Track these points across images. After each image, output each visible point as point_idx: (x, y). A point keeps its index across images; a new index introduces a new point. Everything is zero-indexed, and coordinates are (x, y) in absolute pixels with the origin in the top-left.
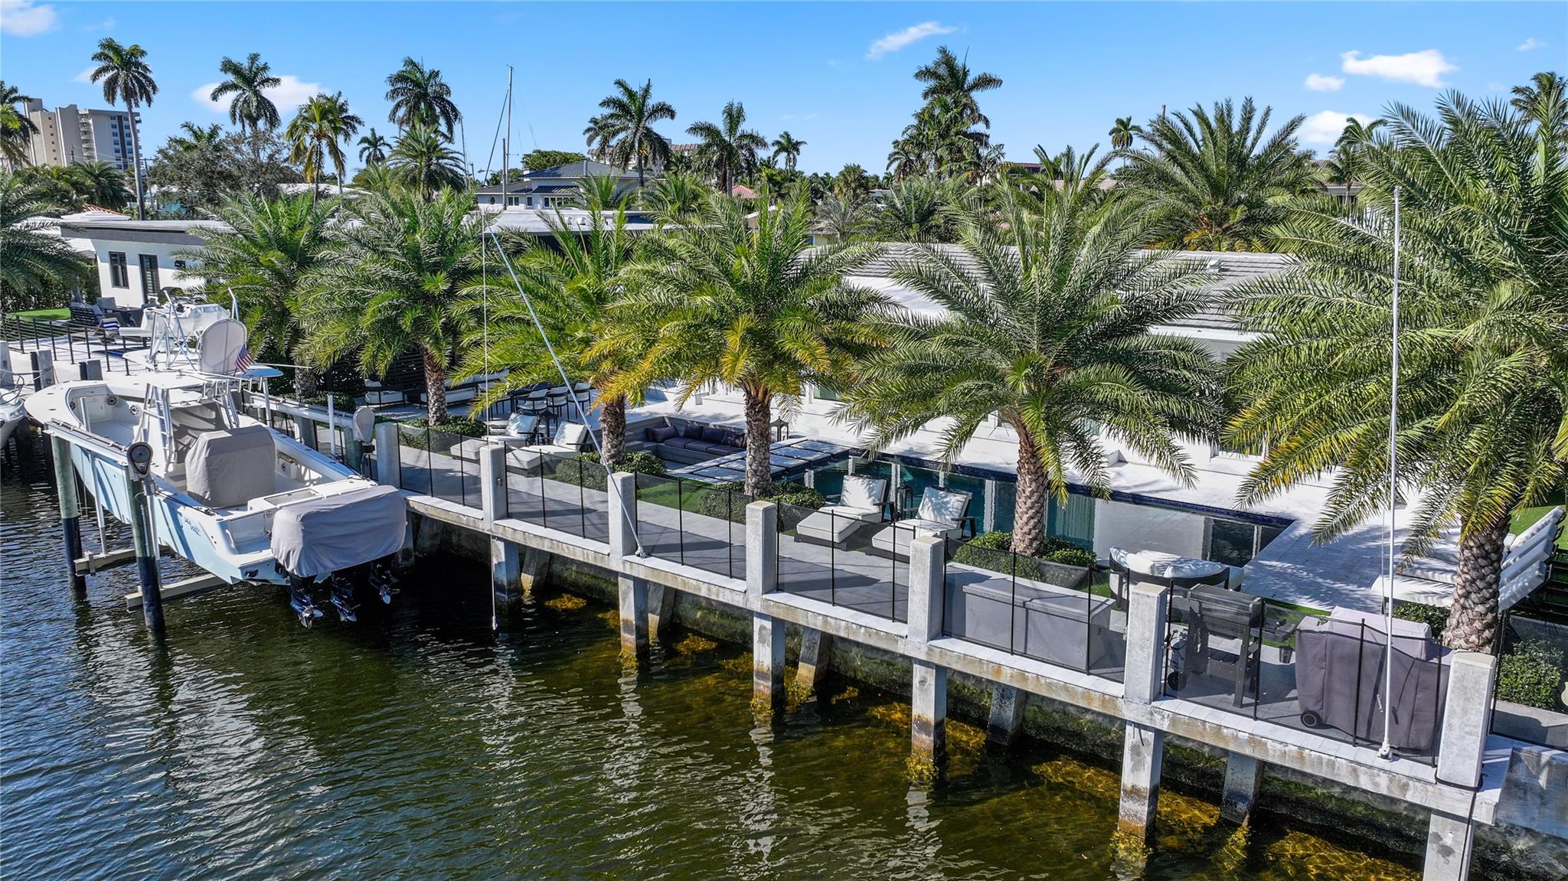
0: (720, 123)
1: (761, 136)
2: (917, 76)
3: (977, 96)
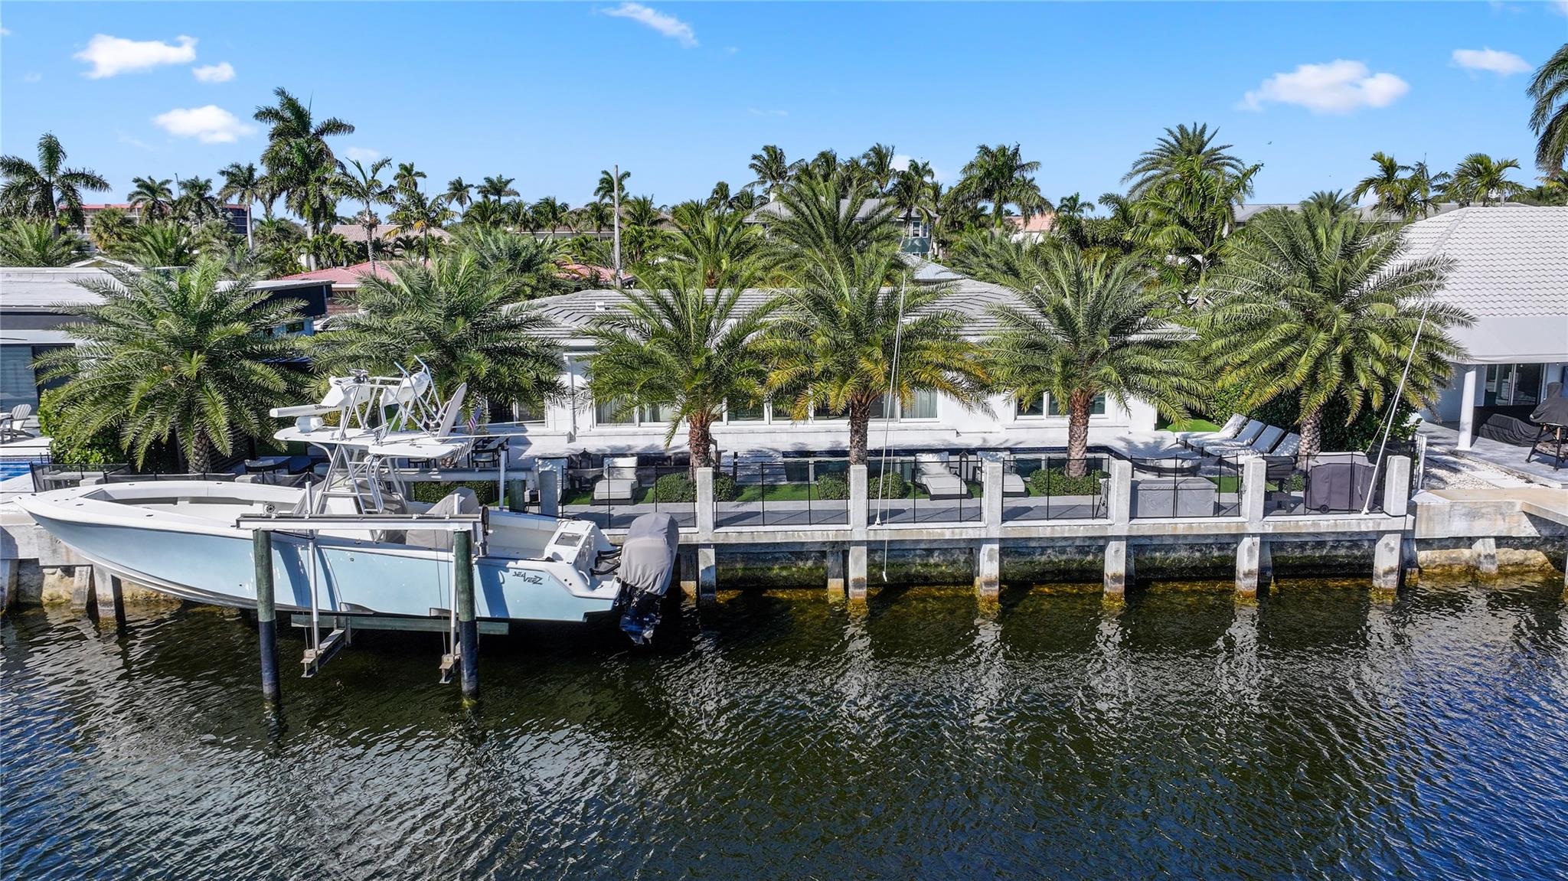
0: (35, 159)
1: (97, 174)
2: (257, 116)
3: (328, 139)
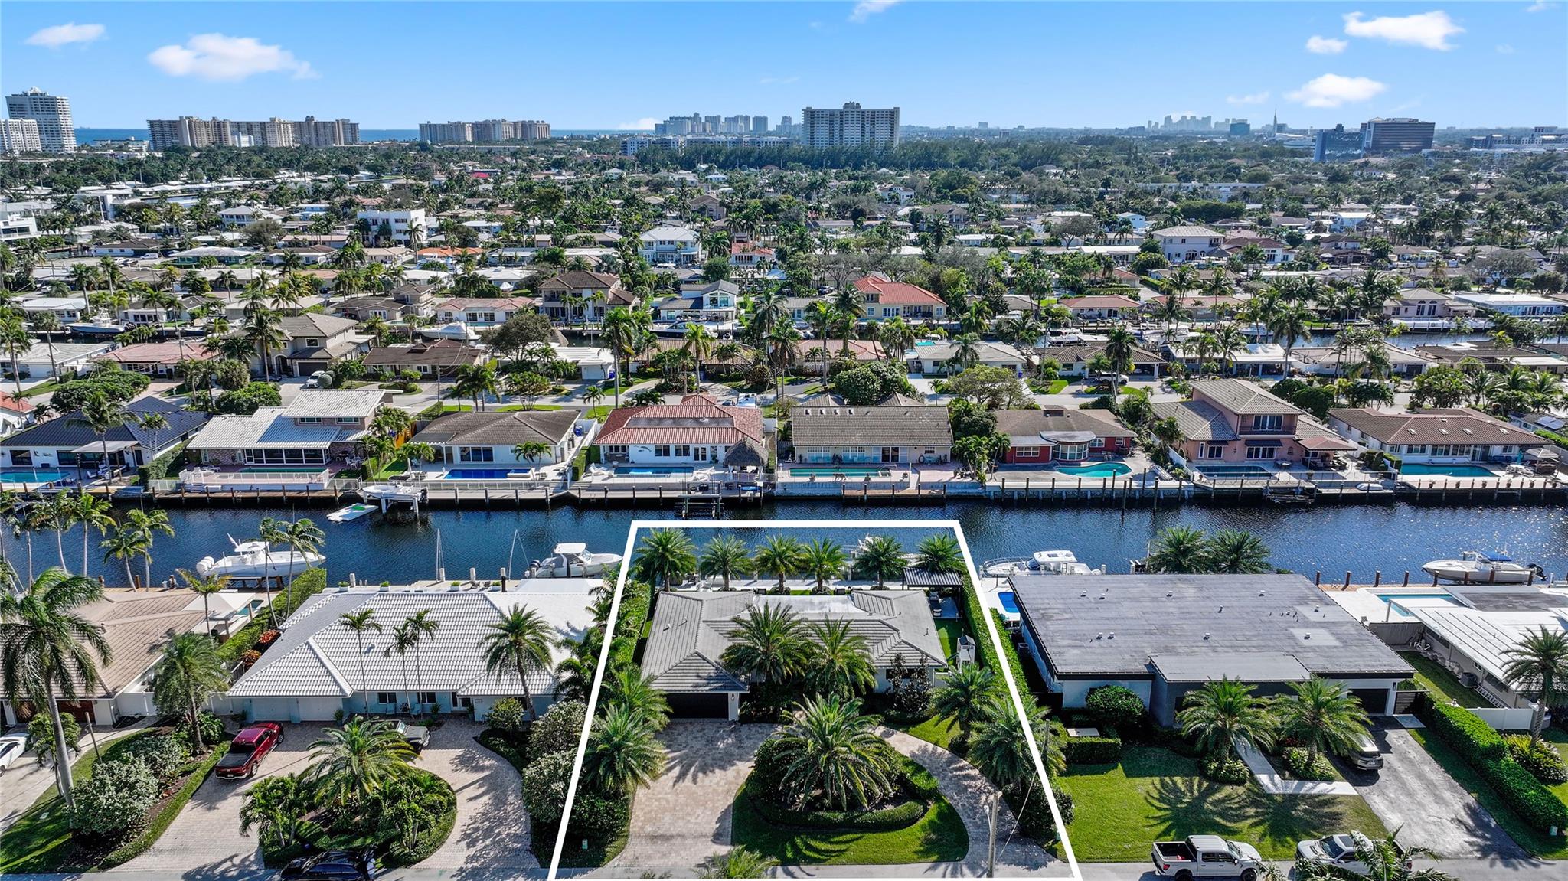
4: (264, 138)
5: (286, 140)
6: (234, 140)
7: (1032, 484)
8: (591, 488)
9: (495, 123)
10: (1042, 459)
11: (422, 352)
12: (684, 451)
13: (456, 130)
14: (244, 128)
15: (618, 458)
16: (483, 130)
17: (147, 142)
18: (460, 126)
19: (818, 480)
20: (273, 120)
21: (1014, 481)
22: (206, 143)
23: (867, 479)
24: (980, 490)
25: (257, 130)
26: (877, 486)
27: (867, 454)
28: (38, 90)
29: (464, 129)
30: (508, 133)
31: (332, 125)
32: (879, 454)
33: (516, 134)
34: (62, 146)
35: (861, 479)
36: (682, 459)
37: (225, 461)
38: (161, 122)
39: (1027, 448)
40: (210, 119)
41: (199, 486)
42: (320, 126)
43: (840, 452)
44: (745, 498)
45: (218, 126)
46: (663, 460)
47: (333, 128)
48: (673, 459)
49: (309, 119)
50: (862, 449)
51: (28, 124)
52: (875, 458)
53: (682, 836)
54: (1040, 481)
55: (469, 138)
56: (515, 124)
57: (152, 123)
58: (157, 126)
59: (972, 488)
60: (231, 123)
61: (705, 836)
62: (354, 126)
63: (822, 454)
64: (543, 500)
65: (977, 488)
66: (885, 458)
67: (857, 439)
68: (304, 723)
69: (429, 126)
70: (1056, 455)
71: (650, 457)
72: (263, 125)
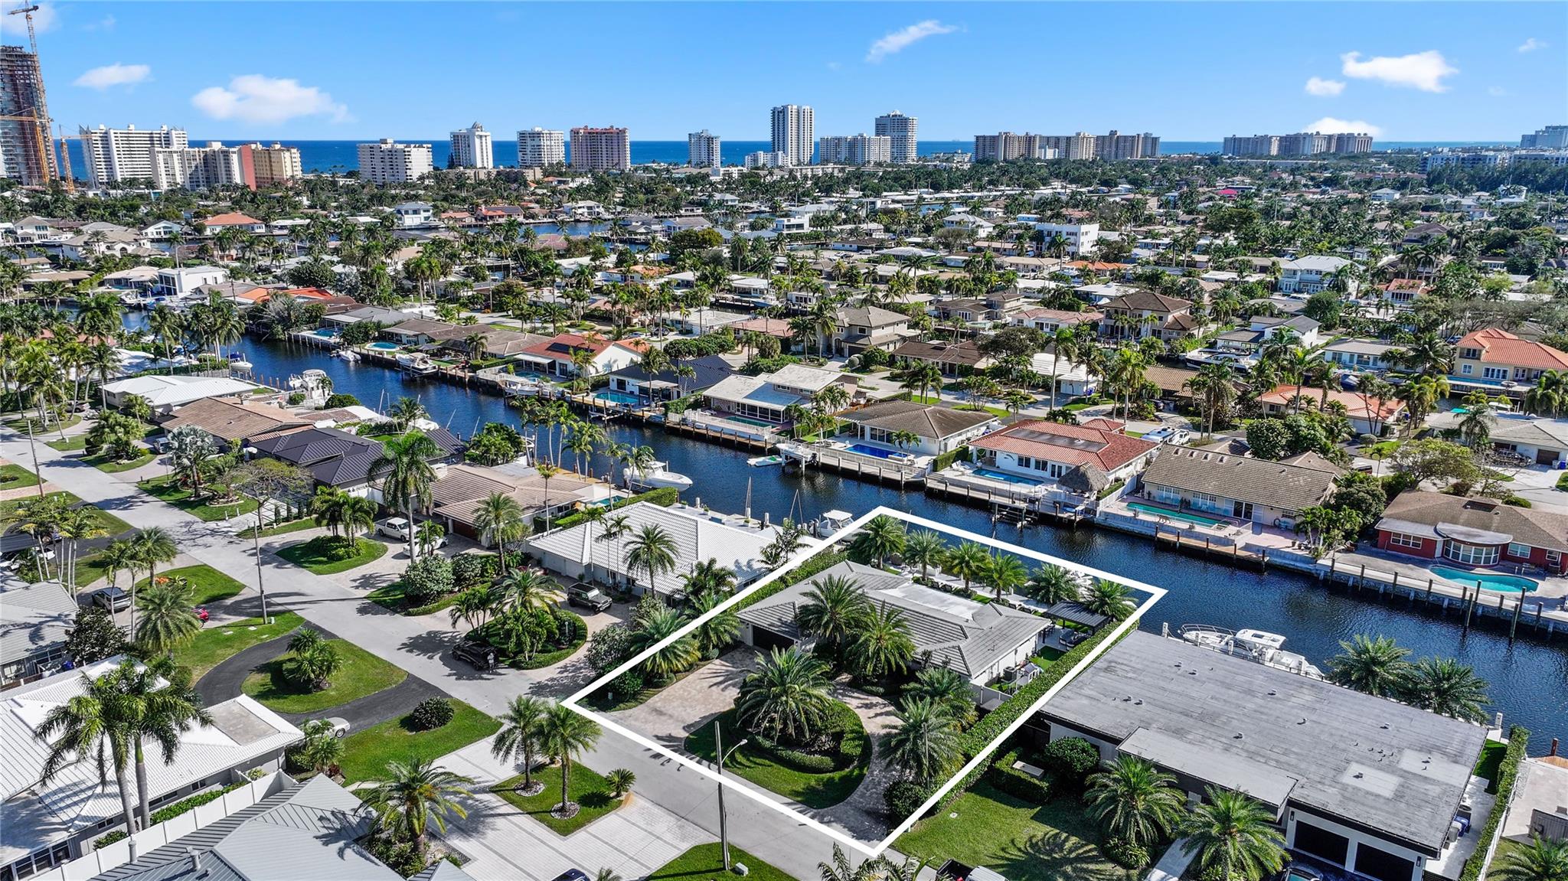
4: (1067, 152)
5: (1086, 153)
6: (1040, 153)
7: (1401, 580)
8: (943, 481)
9: (1306, 136)
10: (1420, 553)
11: (942, 349)
12: (1042, 465)
13: (1262, 144)
14: (1052, 142)
15: (985, 462)
16: (1291, 144)
17: (969, 155)
18: (1266, 140)
19: (1142, 517)
20: (1078, 134)
21: (1380, 571)
22: (1016, 155)
23: (1191, 527)
24: (1310, 566)
25: (1063, 145)
26: (1199, 536)
27: (1218, 504)
28: (898, 113)
29: (1270, 142)
30: (1320, 147)
31: (1132, 140)
32: (1231, 508)
33: (1329, 147)
34: (906, 158)
35: (1185, 526)
36: (1039, 473)
37: (721, 409)
38: (984, 137)
39: (1405, 536)
40: (1024, 134)
41: (694, 422)
42: (1121, 140)
43: (1189, 497)
44: (1062, 518)
45: (1029, 140)
46: (1023, 470)
47: (1133, 141)
48: (1031, 471)
49: (1113, 133)
50: (1213, 498)
51: (885, 140)
52: (1226, 511)
53: (671, 716)
54: (1416, 578)
55: (1274, 151)
56: (1330, 137)
57: (977, 137)
58: (981, 141)
59: (1304, 562)
60: (1041, 137)
61: (683, 722)
62: (1155, 140)
63: (1172, 495)
64: (898, 482)
65: (1308, 563)
66: (1237, 513)
67: (1210, 487)
68: (568, 577)
69: (1234, 139)
70: (1445, 552)
71: (1012, 465)
72: (1068, 139)
